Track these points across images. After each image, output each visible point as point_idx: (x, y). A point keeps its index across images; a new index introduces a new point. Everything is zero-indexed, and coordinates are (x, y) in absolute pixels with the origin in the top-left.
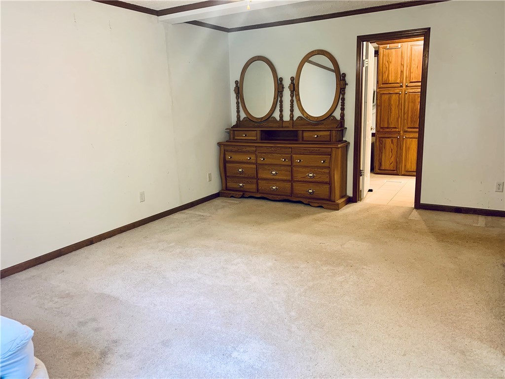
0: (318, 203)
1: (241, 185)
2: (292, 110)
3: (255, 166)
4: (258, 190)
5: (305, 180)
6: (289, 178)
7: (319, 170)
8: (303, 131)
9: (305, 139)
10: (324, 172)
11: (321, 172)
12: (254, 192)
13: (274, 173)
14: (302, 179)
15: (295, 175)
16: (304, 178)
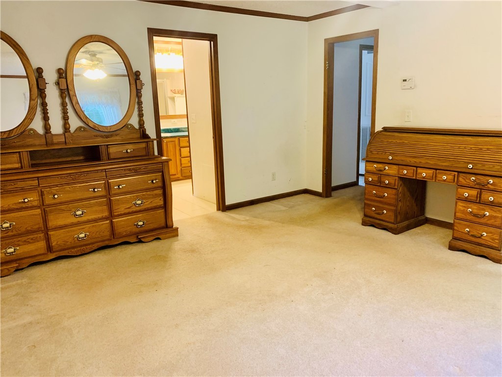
0: (153, 236)
1: (11, 250)
2: (65, 118)
3: (38, 211)
4: (50, 248)
5: (130, 210)
6: (106, 214)
7: (149, 193)
8: (107, 145)
9: (112, 157)
10: (156, 194)
11: (152, 195)
12: (43, 254)
13: (79, 213)
14: (127, 211)
15: (115, 207)
16: (129, 208)
